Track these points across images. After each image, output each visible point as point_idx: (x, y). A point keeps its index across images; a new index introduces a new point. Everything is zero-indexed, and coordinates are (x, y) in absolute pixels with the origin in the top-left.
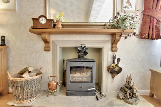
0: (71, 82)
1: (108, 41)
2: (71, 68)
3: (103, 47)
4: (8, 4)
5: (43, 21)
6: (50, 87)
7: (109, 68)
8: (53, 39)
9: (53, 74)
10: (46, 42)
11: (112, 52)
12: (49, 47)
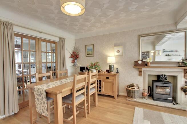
0: (156, 94)
1: (181, 72)
2: (156, 86)
3: (178, 76)
4: (119, 53)
5: (140, 62)
6: (143, 95)
7: (183, 89)
8: (144, 70)
9: (144, 88)
10: (140, 72)
11: (185, 79)
12: (141, 74)
